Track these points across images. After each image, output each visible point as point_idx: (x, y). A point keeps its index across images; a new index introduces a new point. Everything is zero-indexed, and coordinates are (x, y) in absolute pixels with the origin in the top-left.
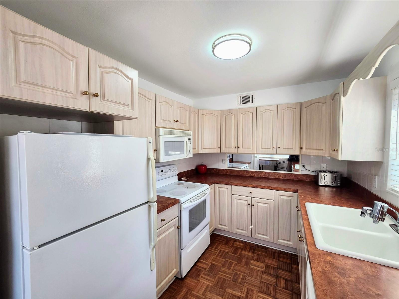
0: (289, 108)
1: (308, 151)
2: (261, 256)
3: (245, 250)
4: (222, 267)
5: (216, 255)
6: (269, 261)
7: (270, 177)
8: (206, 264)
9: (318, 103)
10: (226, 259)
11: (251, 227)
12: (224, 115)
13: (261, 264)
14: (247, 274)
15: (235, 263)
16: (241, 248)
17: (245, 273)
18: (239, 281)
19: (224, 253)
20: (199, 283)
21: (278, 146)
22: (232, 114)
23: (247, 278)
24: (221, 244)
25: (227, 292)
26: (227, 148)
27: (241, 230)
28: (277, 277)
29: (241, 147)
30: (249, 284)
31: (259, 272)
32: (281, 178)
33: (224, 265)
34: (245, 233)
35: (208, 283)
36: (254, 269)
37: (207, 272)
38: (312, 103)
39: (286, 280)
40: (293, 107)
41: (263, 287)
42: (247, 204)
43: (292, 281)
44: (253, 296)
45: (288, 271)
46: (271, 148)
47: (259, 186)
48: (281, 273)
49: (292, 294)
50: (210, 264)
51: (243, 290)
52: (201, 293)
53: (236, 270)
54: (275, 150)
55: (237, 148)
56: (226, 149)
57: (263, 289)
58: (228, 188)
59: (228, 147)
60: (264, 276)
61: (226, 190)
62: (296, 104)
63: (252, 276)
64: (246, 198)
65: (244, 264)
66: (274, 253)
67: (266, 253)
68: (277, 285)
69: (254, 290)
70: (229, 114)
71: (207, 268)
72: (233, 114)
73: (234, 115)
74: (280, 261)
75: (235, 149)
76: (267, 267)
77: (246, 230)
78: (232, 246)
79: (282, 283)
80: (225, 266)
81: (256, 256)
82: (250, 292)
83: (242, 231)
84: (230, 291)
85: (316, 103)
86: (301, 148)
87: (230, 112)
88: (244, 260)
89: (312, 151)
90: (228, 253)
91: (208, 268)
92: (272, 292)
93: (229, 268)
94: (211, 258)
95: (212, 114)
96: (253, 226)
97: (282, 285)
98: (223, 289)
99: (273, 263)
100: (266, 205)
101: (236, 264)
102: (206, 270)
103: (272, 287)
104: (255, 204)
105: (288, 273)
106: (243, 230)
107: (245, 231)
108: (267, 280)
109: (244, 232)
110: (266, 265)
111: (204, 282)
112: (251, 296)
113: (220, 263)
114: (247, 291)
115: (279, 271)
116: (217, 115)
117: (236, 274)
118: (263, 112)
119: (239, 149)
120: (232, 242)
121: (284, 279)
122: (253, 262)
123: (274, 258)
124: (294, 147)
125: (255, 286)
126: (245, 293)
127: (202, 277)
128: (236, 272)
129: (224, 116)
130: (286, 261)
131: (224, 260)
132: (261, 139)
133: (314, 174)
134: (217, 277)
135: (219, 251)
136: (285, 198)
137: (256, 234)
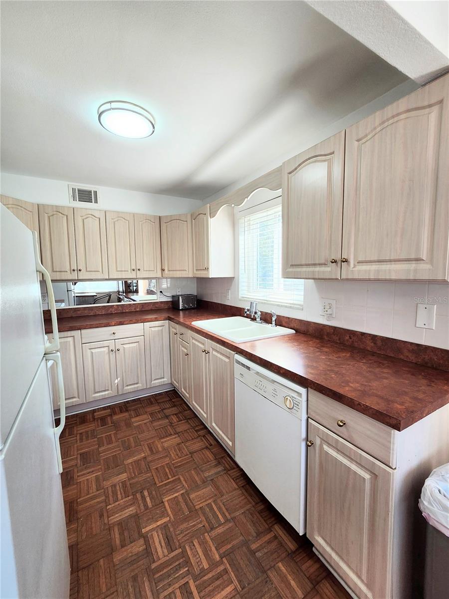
0: (147, 221)
1: (171, 272)
2: (138, 409)
3: (114, 415)
4: (99, 446)
5: (78, 442)
6: (150, 409)
7: (124, 311)
8: (73, 459)
9: (179, 220)
10: (98, 437)
11: (116, 381)
12: (47, 213)
13: (145, 416)
14: (136, 433)
15: (114, 433)
16: (109, 415)
17: (133, 435)
18: (133, 445)
19: (89, 432)
20: (80, 485)
21: (138, 268)
22: (62, 214)
23: (139, 437)
24: (74, 427)
25: (127, 464)
26: (56, 271)
27: (102, 391)
28: (167, 417)
29: (83, 270)
30: (145, 440)
31: (148, 424)
32: (138, 310)
33: (100, 444)
34: (108, 394)
35: (94, 475)
36: (141, 424)
37: (81, 466)
38: (173, 219)
39: (176, 414)
40: (152, 220)
41: (160, 432)
42: (109, 350)
43: (180, 412)
44: (157, 447)
45: (172, 407)
46: (129, 271)
47: (124, 321)
48: (167, 412)
49: (188, 421)
50: (79, 456)
51: (144, 449)
52: (95, 490)
53: (120, 439)
54: (134, 273)
55: (76, 271)
56: (55, 273)
57: (162, 435)
58: (73, 336)
59: (58, 270)
60: (155, 424)
61: (71, 339)
62: (155, 216)
63: (143, 432)
64: (106, 343)
65: (125, 427)
66: (149, 399)
67: (141, 404)
68: (171, 423)
69: (154, 441)
70: (55, 213)
71: (77, 462)
72: (64, 215)
73: (65, 217)
74: (160, 403)
75: (72, 273)
76: (152, 414)
77: (110, 388)
78: (94, 419)
79: (175, 419)
80: (103, 444)
81: (132, 413)
82: (152, 446)
83: (103, 393)
84: (130, 461)
85: (177, 220)
86: (163, 270)
87: (58, 210)
88: (123, 424)
89: (175, 272)
90: (94, 430)
91: (79, 461)
92: (171, 431)
93: (110, 442)
94: (72, 450)
95: (21, 207)
96: (119, 379)
97: (175, 421)
98: (119, 466)
99: (156, 408)
100: (135, 345)
101: (116, 434)
102: (78, 466)
103: (169, 427)
104: (121, 347)
105: (173, 409)
106: (105, 391)
107: (108, 390)
108: (160, 425)
109: (107, 392)
110: (150, 414)
111: (88, 478)
112: (156, 448)
113: (94, 445)
114: (148, 447)
115: (165, 411)
116: (31, 212)
117: (123, 443)
118: (114, 220)
119: (80, 273)
120: (91, 416)
121: (173, 415)
122: (133, 420)
123: (152, 403)
124: (155, 268)
125: (152, 438)
126: (148, 450)
127: (78, 476)
128: (122, 441)
129: (46, 215)
130: (165, 400)
131: (96, 439)
132: (114, 257)
133: (171, 300)
134: (102, 462)
135: (78, 435)
136: (157, 329)
137: (123, 388)
